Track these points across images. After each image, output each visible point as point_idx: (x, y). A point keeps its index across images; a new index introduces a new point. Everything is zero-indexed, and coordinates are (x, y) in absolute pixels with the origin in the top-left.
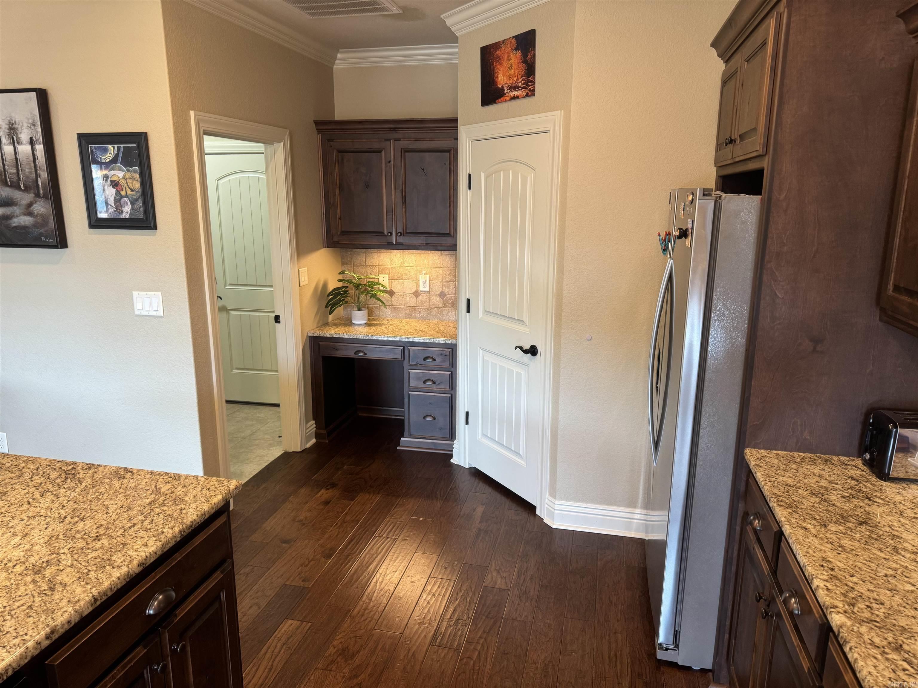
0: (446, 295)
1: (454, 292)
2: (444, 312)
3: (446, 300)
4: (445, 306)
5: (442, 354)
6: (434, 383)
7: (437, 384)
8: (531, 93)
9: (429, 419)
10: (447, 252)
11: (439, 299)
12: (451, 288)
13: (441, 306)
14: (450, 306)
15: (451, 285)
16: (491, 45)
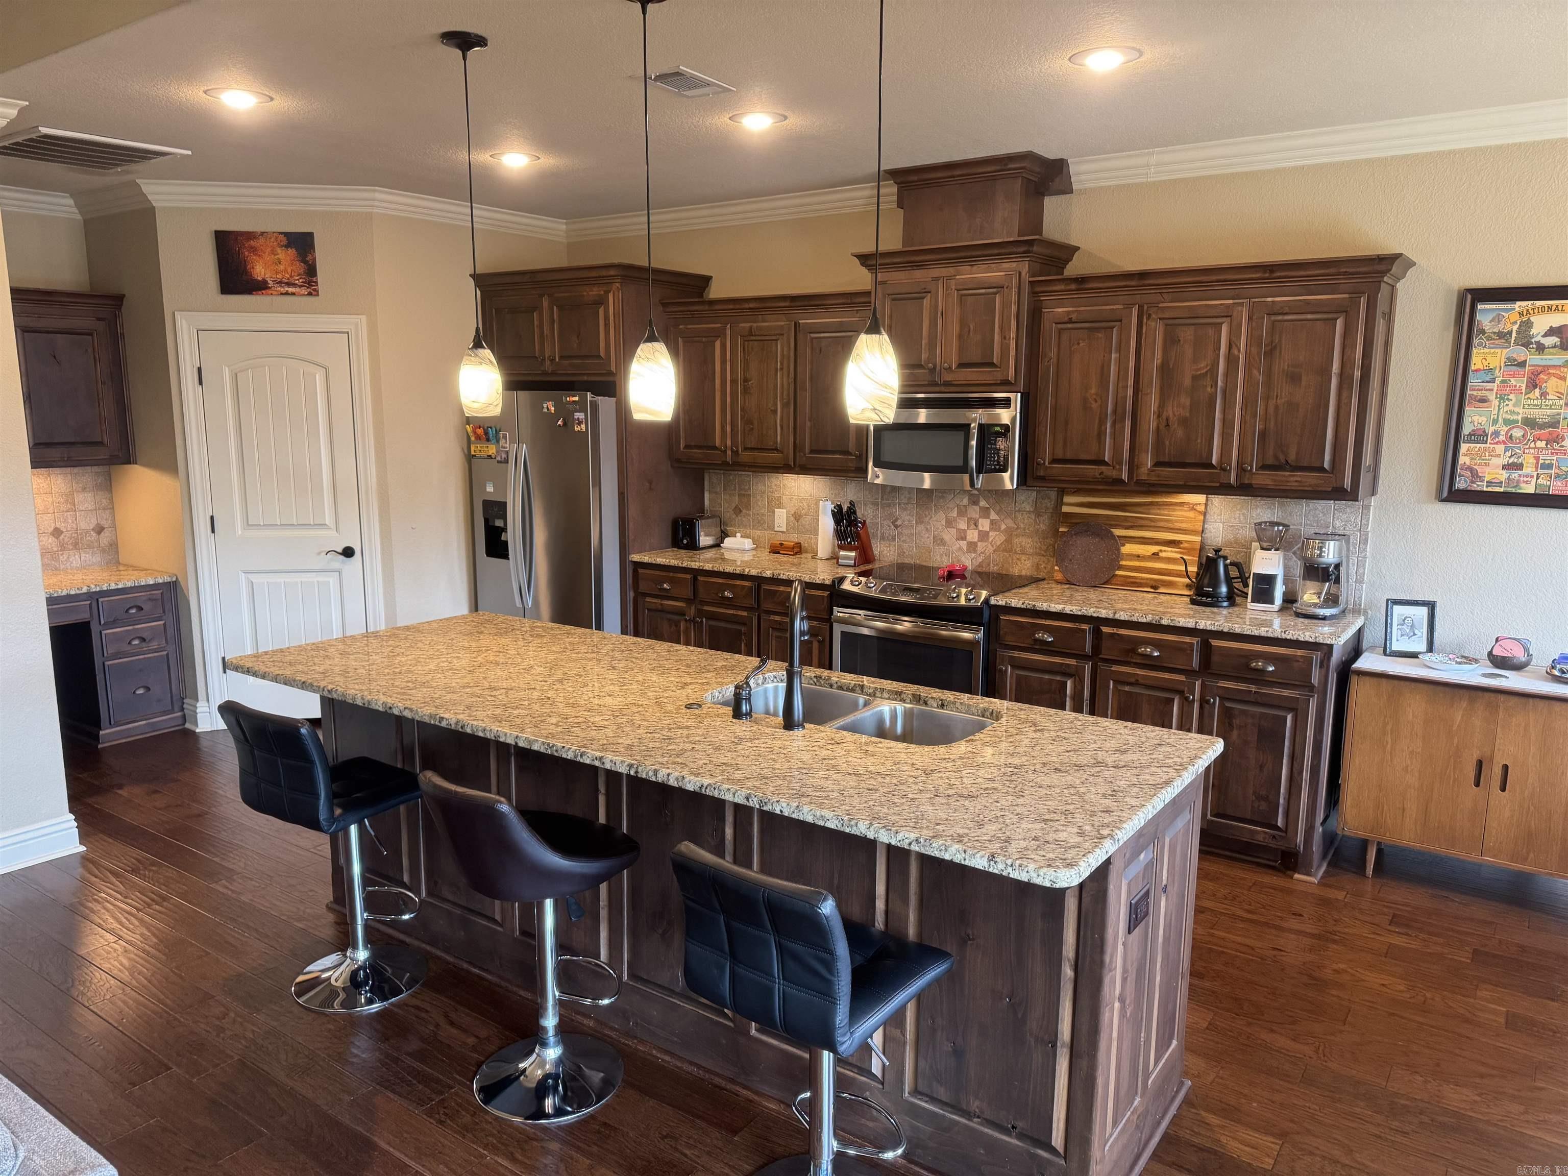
0: (62, 532)
1: (74, 526)
2: (61, 557)
3: (63, 539)
4: (63, 548)
5: (150, 599)
6: (143, 640)
7: (147, 641)
8: (314, 293)
9: (140, 691)
10: (57, 470)
11: (51, 539)
12: (70, 521)
13: (55, 549)
14: (71, 547)
15: (69, 517)
16: (237, 232)
